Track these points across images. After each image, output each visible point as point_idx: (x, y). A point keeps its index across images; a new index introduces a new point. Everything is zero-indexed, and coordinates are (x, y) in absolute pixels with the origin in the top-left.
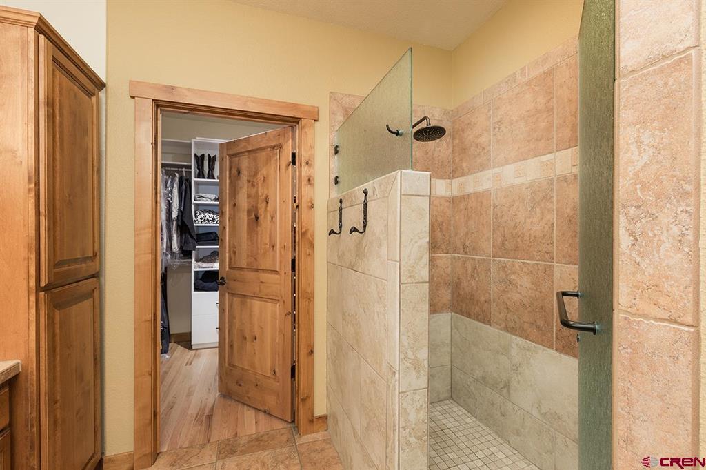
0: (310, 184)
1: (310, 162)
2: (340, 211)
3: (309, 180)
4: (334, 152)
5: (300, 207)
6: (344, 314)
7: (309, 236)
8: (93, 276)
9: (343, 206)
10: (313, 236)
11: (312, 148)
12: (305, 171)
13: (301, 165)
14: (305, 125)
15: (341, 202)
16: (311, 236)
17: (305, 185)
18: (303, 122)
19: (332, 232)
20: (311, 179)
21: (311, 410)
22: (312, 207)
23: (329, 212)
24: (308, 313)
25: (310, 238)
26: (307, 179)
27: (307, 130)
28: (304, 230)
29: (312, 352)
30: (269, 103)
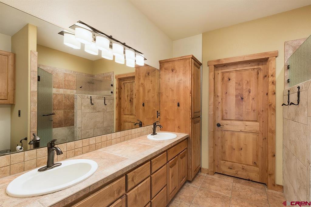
0: (273, 84)
1: (273, 75)
2: (289, 95)
3: (273, 83)
4: (287, 68)
5: (268, 94)
6: (290, 140)
7: (273, 106)
8: (199, 117)
9: (290, 93)
10: (275, 107)
11: (274, 69)
12: (271, 79)
13: (269, 77)
14: (271, 60)
15: (289, 91)
16: (274, 106)
17: (271, 85)
18: (270, 59)
19: (283, 104)
20: (274, 82)
21: (274, 180)
22: (275, 94)
23: (284, 95)
24: (272, 139)
25: (274, 107)
26: (272, 82)
27: (271, 62)
28: (270, 104)
29: (274, 156)
30: (254, 55)
